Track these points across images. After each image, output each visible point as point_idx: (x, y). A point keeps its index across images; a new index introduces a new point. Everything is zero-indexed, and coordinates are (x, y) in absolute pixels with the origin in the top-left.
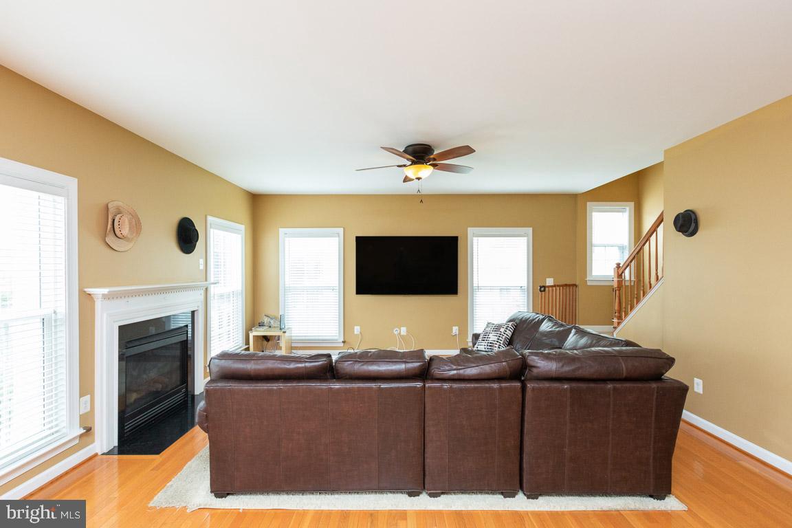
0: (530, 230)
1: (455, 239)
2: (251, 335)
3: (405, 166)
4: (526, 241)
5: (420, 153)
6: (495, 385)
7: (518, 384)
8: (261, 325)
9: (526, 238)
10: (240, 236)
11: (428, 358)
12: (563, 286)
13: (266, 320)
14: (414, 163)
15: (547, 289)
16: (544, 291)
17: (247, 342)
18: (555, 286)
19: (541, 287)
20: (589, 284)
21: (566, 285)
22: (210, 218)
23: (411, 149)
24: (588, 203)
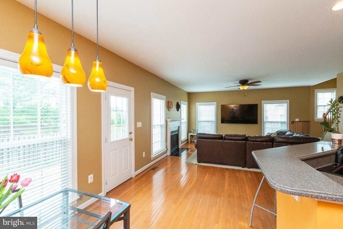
0: (288, 101)
1: (257, 105)
2: (189, 135)
3: (239, 86)
4: (286, 105)
5: (244, 82)
6: (265, 143)
7: (271, 143)
8: (191, 132)
9: (286, 104)
10: (186, 106)
11: (247, 136)
12: (302, 122)
13: (192, 131)
14: (242, 85)
15: (295, 122)
16: (294, 123)
17: (188, 137)
18: (299, 121)
19: (292, 122)
20: (315, 121)
21: (304, 121)
22: (181, 101)
23: (241, 81)
24: (315, 90)
